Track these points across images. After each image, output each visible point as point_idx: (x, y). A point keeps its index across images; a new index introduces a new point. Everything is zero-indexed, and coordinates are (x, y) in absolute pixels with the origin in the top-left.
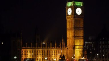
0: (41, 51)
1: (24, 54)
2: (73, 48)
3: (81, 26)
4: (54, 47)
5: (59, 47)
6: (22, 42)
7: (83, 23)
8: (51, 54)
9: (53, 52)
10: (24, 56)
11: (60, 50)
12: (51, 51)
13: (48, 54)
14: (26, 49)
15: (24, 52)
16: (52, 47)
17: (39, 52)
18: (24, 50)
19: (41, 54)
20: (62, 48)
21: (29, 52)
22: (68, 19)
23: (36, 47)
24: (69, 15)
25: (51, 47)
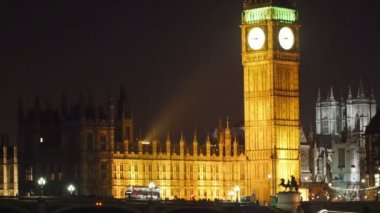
0: (168, 168)
1: (118, 176)
2: (272, 157)
3: (292, 87)
4: (205, 154)
5: (218, 154)
6: (112, 137)
7: (296, 76)
8: (195, 177)
9: (201, 169)
10: (118, 182)
11: (220, 164)
12: (195, 169)
13: (188, 176)
14: (125, 158)
15: (118, 168)
16: (199, 154)
17: (161, 169)
18: (117, 163)
19: (168, 175)
20: (228, 157)
21: (133, 168)
22: (248, 64)
23: (155, 154)
24: (252, 51)
25: (195, 154)
